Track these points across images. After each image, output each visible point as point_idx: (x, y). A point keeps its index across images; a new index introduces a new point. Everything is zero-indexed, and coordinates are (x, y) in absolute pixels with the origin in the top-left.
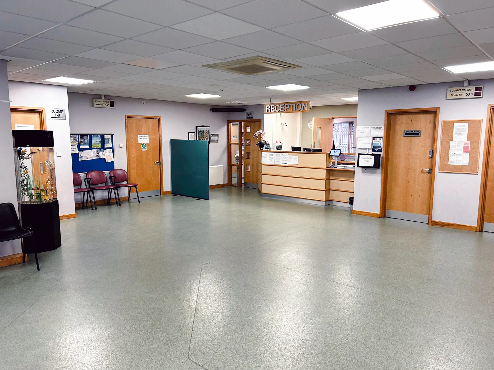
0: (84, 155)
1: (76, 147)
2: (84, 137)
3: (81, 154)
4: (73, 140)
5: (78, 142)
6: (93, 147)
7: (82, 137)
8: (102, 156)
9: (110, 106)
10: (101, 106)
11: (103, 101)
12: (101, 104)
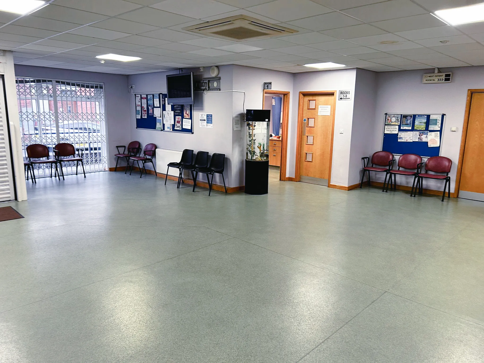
0: (404, 136)
1: (397, 127)
2: (407, 118)
3: (401, 135)
4: (395, 120)
5: (399, 123)
6: (415, 128)
7: (405, 117)
8: (424, 139)
9: (444, 80)
10: (432, 82)
11: (434, 75)
12: (432, 79)
